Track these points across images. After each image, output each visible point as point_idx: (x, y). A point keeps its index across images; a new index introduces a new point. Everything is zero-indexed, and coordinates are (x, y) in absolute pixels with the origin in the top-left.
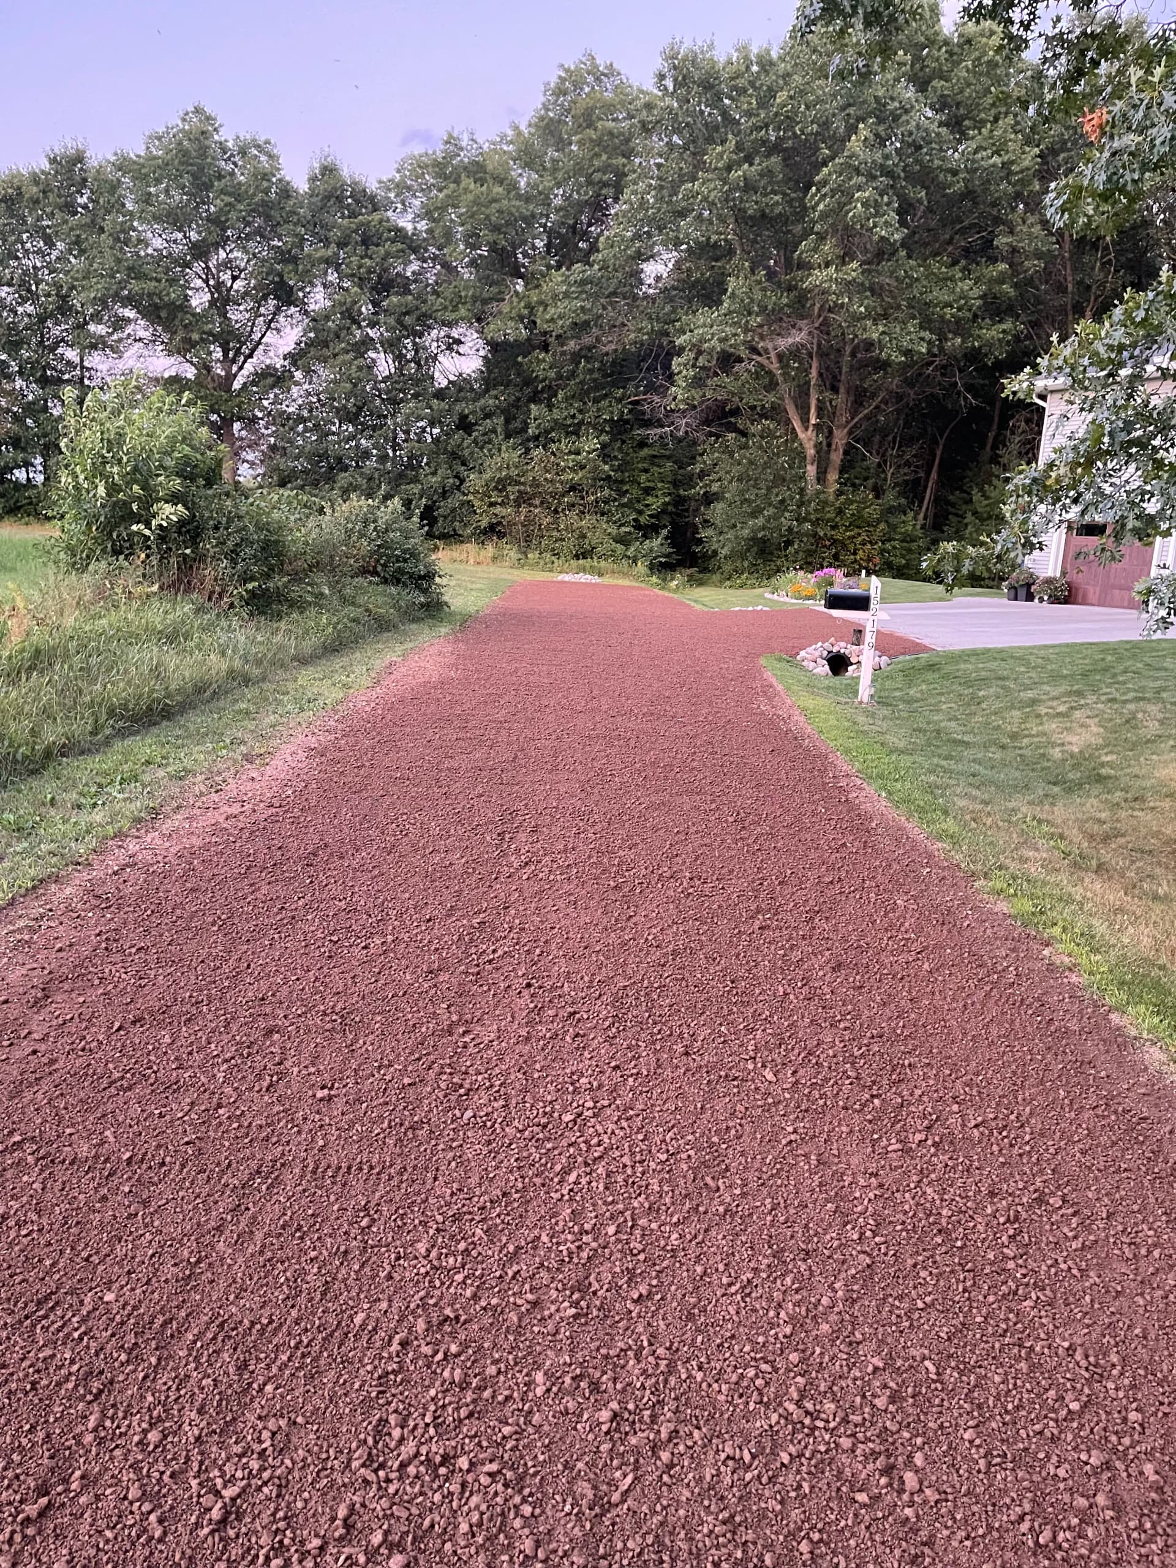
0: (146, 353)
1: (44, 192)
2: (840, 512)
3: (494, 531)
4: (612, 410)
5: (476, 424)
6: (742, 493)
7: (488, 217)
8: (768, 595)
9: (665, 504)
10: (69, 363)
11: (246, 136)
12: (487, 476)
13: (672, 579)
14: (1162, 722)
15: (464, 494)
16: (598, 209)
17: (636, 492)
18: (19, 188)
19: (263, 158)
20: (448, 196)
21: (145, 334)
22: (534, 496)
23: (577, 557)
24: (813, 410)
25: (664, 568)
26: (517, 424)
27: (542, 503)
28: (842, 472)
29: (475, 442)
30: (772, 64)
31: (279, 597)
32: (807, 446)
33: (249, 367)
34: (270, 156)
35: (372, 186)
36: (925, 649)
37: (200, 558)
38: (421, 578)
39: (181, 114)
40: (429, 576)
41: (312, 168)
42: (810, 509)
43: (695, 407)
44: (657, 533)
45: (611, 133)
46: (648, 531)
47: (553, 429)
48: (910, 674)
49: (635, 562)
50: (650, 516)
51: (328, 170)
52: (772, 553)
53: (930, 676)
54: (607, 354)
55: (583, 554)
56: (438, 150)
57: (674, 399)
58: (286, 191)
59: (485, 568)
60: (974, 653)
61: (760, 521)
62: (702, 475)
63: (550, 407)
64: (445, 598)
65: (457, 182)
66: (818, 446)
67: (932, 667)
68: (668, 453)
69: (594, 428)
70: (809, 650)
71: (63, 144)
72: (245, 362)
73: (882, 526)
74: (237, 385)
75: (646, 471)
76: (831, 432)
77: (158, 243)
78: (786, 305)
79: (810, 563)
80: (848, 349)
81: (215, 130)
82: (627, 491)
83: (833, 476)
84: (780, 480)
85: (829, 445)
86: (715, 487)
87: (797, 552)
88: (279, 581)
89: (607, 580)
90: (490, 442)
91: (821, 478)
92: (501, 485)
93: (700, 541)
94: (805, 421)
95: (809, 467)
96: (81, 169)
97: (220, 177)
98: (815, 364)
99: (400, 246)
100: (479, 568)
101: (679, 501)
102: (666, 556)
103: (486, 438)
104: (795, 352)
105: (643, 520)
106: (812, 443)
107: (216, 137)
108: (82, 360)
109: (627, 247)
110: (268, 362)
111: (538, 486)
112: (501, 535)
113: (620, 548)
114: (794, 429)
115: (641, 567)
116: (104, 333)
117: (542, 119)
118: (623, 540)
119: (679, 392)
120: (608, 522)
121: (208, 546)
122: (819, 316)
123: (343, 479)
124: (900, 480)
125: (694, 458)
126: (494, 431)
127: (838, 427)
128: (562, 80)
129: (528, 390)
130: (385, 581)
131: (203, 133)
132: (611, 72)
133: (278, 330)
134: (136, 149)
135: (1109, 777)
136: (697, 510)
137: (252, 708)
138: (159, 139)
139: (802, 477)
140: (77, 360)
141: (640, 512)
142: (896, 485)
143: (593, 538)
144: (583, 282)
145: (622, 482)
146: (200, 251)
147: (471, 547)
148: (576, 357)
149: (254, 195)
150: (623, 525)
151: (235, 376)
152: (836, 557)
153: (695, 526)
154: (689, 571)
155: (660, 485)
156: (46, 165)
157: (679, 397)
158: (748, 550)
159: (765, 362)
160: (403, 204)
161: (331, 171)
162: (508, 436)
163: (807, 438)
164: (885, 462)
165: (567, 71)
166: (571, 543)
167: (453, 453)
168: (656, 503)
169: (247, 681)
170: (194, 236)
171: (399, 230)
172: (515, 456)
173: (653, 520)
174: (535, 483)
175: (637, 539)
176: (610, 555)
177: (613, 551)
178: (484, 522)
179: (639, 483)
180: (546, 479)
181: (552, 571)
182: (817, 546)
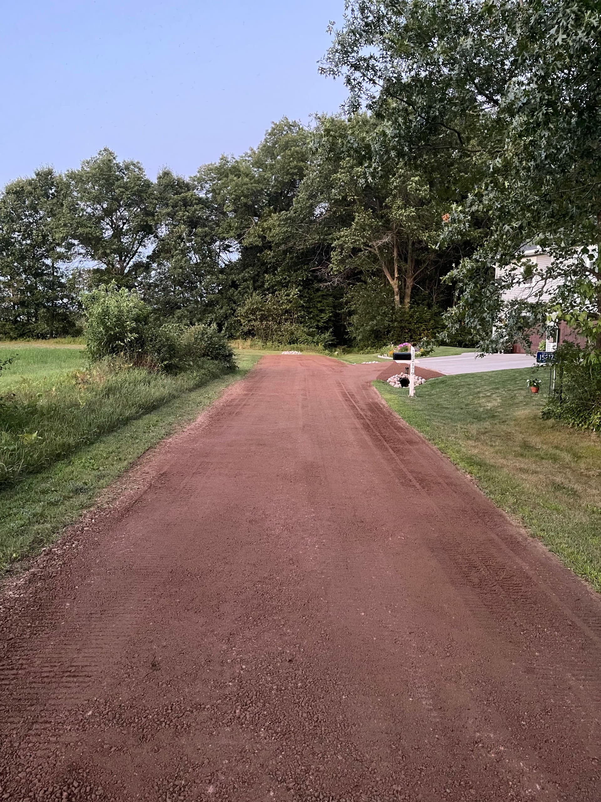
0: (83, 259)
1: (34, 189)
2: (411, 316)
3: (250, 334)
4: (302, 275)
5: (240, 285)
6: (365, 309)
7: (242, 192)
8: (379, 356)
9: (330, 317)
10: (47, 265)
11: (128, 160)
12: (246, 308)
13: (335, 351)
14: (525, 397)
15: (236, 317)
16: (292, 185)
17: (316, 312)
18: (22, 187)
19: (136, 170)
20: (223, 183)
21: (83, 251)
22: (269, 316)
23: (290, 343)
24: (396, 271)
25: (330, 346)
26: (259, 283)
27: (273, 319)
28: (412, 298)
29: (239, 292)
30: (367, 121)
31: (176, 367)
32: (394, 287)
33: (131, 263)
34: (140, 169)
35: (187, 180)
36: (441, 375)
37: (145, 353)
38: (227, 356)
39: (98, 151)
40: (231, 355)
41: (159, 173)
42: (397, 316)
43: (341, 273)
44: (328, 331)
45: (297, 152)
46: (322, 329)
47: (276, 285)
48: (433, 385)
49: (317, 344)
50: (323, 322)
51: (166, 174)
52: (381, 337)
53: (441, 385)
54: (299, 250)
55: (293, 342)
56: (217, 162)
57: (332, 269)
58: (148, 184)
59: (247, 350)
60: (462, 376)
61: (375, 322)
62: (346, 303)
63: (274, 274)
64: (236, 365)
65: (227, 176)
66: (400, 287)
67: (443, 382)
68: (330, 293)
69: (295, 284)
70: (392, 378)
71: (43, 167)
72: (130, 261)
73: (432, 322)
74: (126, 271)
75: (320, 302)
76: (405, 280)
77: (89, 210)
78: (381, 226)
79: (399, 341)
80: (410, 243)
81: (114, 158)
82: (312, 312)
83: (407, 300)
84: (382, 303)
85: (405, 285)
86: (353, 308)
87: (393, 336)
88: (175, 361)
89: (305, 353)
90: (246, 292)
91: (402, 301)
92: (253, 312)
93: (347, 333)
94: (392, 276)
95: (396, 297)
96: (51, 178)
97: (118, 180)
98: (395, 250)
99: (201, 206)
100: (245, 350)
101: (336, 315)
102: (332, 341)
103: (244, 291)
104: (386, 246)
105: (320, 324)
106: (396, 286)
107: (115, 162)
108: (53, 264)
109: (306, 203)
110: (140, 260)
111: (270, 311)
112: (254, 335)
113: (310, 338)
114: (388, 280)
115: (320, 346)
116: (64, 251)
117: (264, 146)
118: (309, 334)
119: (334, 266)
120: (304, 327)
121: (148, 348)
122: (396, 229)
123: (178, 312)
124: (440, 300)
125: (342, 295)
126: (248, 287)
127: (408, 278)
128: (274, 129)
129: (264, 268)
130: (212, 359)
131: (109, 160)
132: (295, 125)
133: (145, 246)
134: (77, 168)
135: (497, 416)
136: (346, 318)
137: (181, 406)
138: (88, 163)
139: (393, 301)
140: (51, 264)
141: (319, 321)
142: (438, 302)
143: (298, 334)
144: (287, 219)
145: (309, 308)
146: (108, 213)
147: (240, 341)
148: (285, 252)
149: (134, 187)
150: (311, 327)
151: (126, 267)
152: (411, 337)
153: (344, 325)
154: (343, 347)
155: (327, 308)
156: (34, 177)
157: (334, 269)
158: (370, 336)
159: (372, 250)
160: (202, 187)
161: (168, 174)
162: (255, 289)
163: (394, 284)
164: (432, 292)
165: (275, 124)
166: (287, 336)
167: (230, 298)
168: (325, 317)
169: (174, 397)
170: (105, 206)
171: (200, 199)
172: (258, 298)
173: (325, 324)
174: (269, 310)
175: (318, 333)
176: (306, 342)
177: (307, 339)
178: (246, 329)
179: (317, 308)
180: (274, 308)
181: (278, 350)
182: (402, 332)
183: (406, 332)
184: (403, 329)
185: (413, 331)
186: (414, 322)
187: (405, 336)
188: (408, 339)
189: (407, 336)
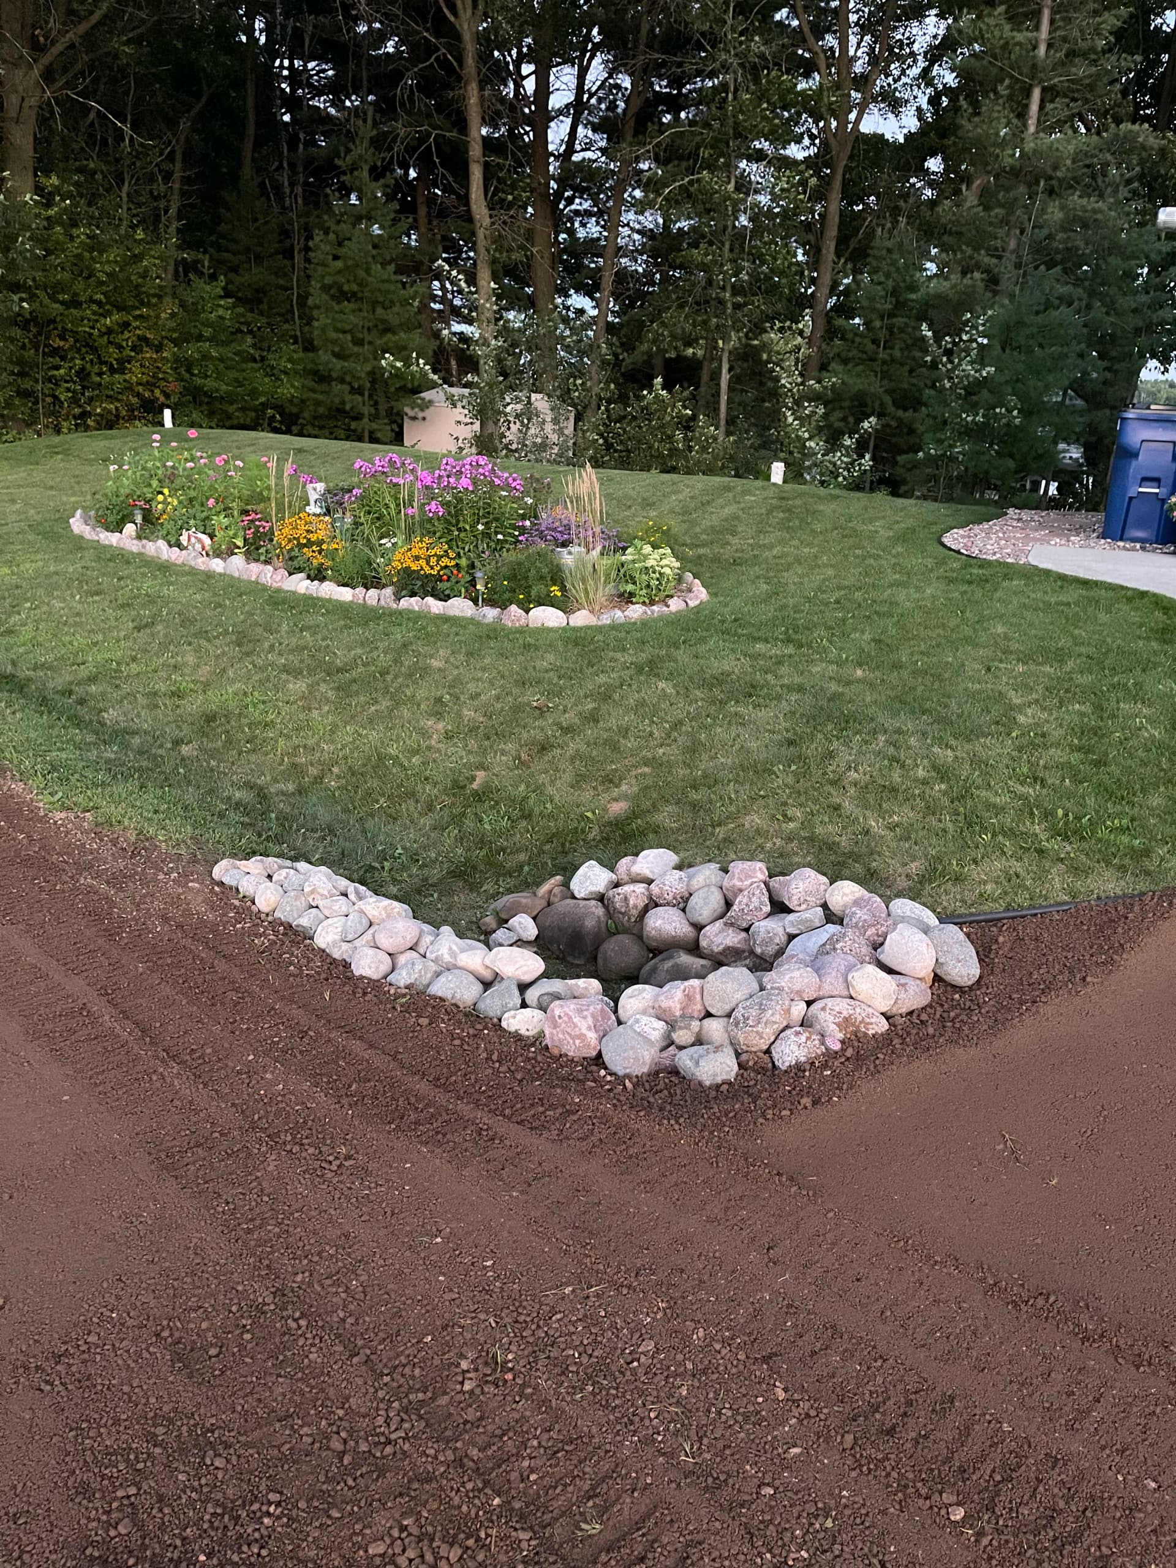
182: (37, 350)
183: (55, 352)
184: (40, 334)
185: (94, 349)
186: (92, 301)
187: (55, 372)
188: (68, 390)
189: (62, 371)
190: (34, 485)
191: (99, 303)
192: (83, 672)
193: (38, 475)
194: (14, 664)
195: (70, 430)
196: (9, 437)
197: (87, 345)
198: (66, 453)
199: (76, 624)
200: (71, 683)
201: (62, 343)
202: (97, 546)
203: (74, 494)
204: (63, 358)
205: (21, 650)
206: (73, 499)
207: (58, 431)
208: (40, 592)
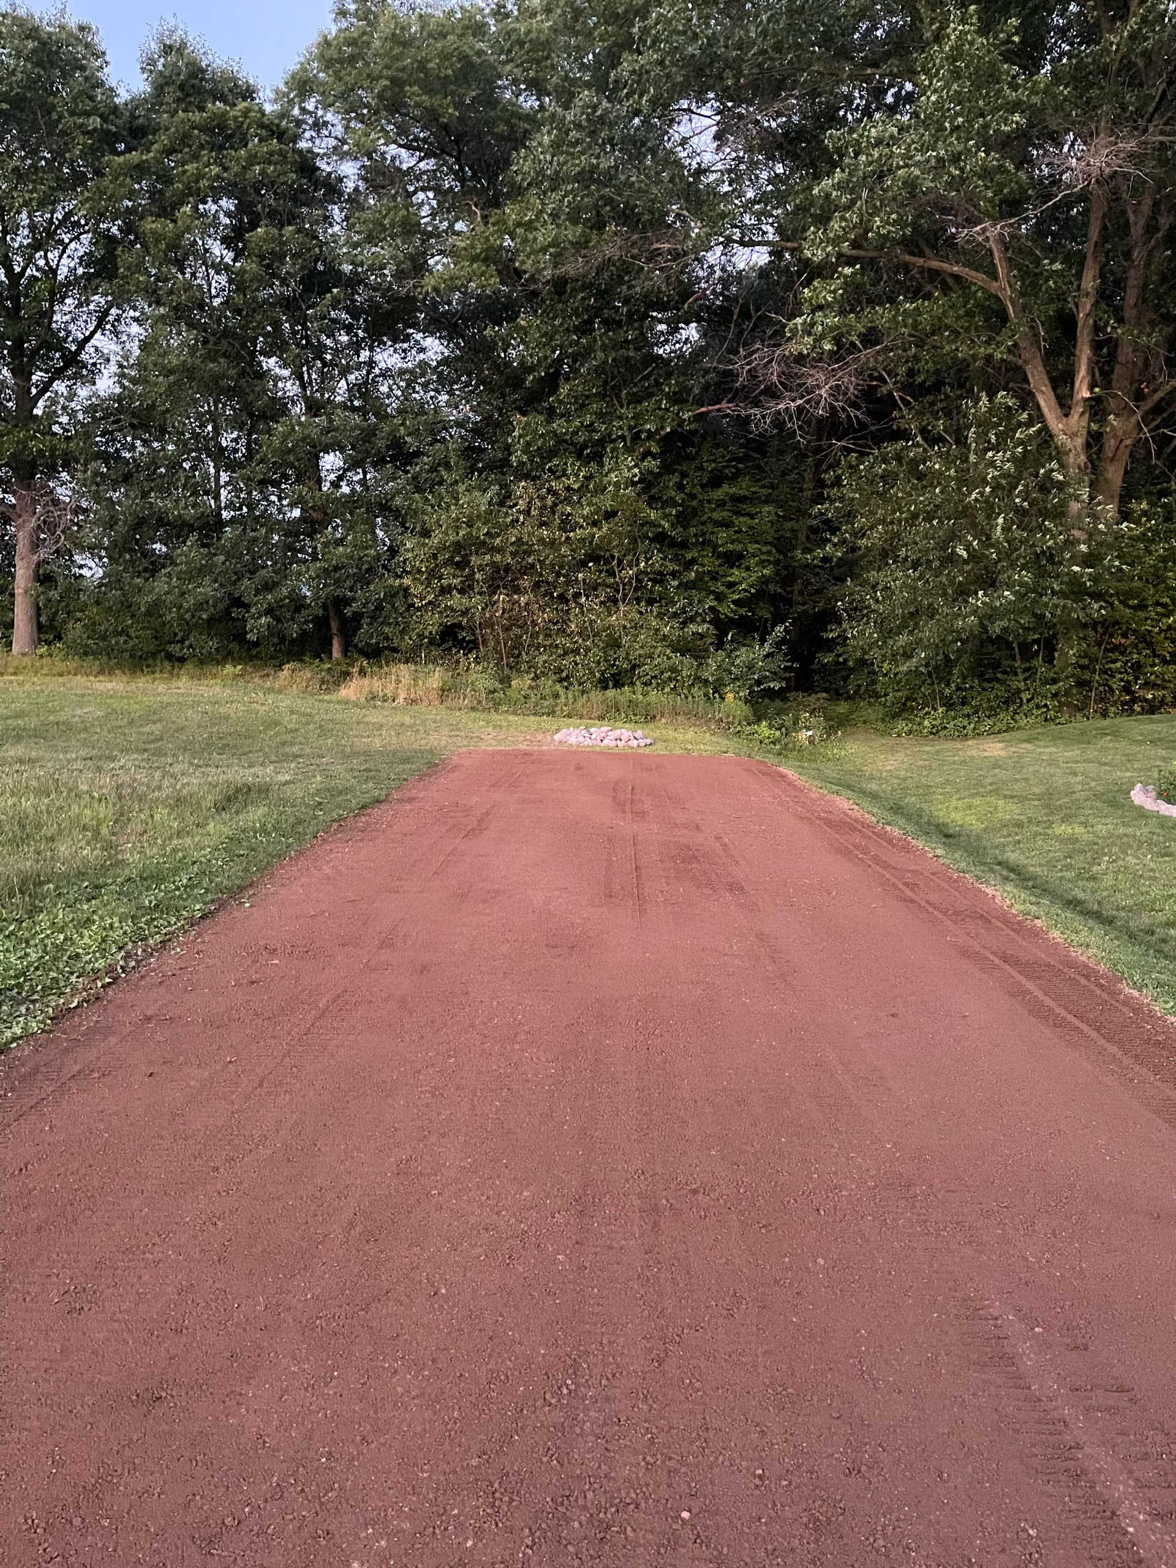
3: (454, 640)
4: (661, 416)
9: (764, 581)
12: (434, 540)
13: (798, 726)
15: (396, 576)
17: (709, 563)
22: (520, 572)
23: (603, 684)
24: (1081, 374)
25: (776, 703)
27: (537, 585)
44: (761, 636)
49: (720, 690)
50: (734, 602)
55: (615, 678)
59: (428, 710)
63: (547, 413)
75: (726, 524)
82: (693, 561)
89: (662, 731)
90: (439, 481)
92: (459, 556)
94: (1065, 396)
101: (788, 574)
102: (781, 677)
105: (727, 609)
106: (1078, 438)
111: (525, 553)
112: (470, 646)
113: (687, 665)
114: (1041, 413)
115: (733, 702)
118: (682, 648)
120: (660, 616)
141: (720, 597)
143: (637, 645)
145: (684, 545)
150: (692, 619)
152: (1138, 670)
155: (752, 547)
163: (1069, 432)
166: (591, 658)
168: (745, 580)
172: (483, 501)
173: (742, 611)
174: (522, 548)
175: (720, 645)
176: (668, 679)
177: (673, 670)
178: (432, 623)
179: (715, 547)
180: (541, 541)
181: (551, 713)
182: (1100, 647)
183: (1116, 648)
184: (1105, 633)
185: (1150, 645)
186: (1158, 604)
187: (1112, 665)
188: (1122, 680)
189: (1118, 664)
190: (1089, 761)
191: (1164, 605)
192: (1161, 917)
193: (1092, 753)
194: (1099, 903)
195: (1116, 714)
196: (1063, 720)
197: (1145, 641)
198: (1116, 735)
199: (1151, 878)
200: (1152, 925)
201: (1123, 641)
202: (1157, 815)
203: (1127, 770)
204: (1122, 653)
205: (1105, 893)
206: (1128, 774)
207: (1105, 715)
208: (1115, 849)
